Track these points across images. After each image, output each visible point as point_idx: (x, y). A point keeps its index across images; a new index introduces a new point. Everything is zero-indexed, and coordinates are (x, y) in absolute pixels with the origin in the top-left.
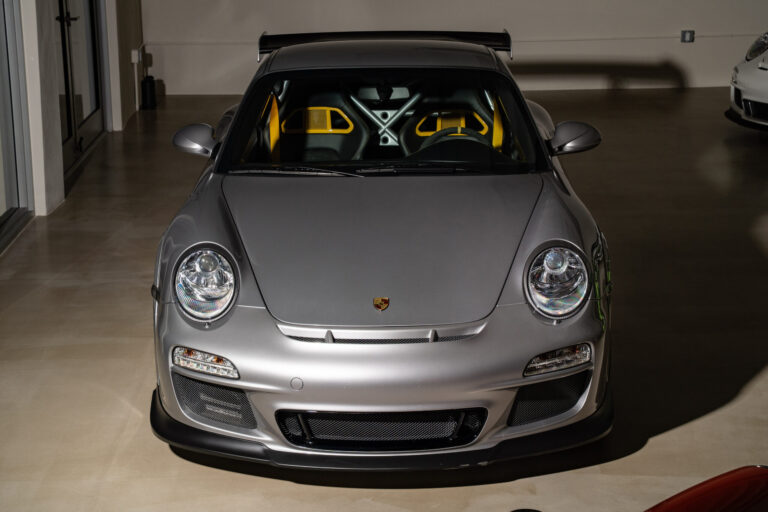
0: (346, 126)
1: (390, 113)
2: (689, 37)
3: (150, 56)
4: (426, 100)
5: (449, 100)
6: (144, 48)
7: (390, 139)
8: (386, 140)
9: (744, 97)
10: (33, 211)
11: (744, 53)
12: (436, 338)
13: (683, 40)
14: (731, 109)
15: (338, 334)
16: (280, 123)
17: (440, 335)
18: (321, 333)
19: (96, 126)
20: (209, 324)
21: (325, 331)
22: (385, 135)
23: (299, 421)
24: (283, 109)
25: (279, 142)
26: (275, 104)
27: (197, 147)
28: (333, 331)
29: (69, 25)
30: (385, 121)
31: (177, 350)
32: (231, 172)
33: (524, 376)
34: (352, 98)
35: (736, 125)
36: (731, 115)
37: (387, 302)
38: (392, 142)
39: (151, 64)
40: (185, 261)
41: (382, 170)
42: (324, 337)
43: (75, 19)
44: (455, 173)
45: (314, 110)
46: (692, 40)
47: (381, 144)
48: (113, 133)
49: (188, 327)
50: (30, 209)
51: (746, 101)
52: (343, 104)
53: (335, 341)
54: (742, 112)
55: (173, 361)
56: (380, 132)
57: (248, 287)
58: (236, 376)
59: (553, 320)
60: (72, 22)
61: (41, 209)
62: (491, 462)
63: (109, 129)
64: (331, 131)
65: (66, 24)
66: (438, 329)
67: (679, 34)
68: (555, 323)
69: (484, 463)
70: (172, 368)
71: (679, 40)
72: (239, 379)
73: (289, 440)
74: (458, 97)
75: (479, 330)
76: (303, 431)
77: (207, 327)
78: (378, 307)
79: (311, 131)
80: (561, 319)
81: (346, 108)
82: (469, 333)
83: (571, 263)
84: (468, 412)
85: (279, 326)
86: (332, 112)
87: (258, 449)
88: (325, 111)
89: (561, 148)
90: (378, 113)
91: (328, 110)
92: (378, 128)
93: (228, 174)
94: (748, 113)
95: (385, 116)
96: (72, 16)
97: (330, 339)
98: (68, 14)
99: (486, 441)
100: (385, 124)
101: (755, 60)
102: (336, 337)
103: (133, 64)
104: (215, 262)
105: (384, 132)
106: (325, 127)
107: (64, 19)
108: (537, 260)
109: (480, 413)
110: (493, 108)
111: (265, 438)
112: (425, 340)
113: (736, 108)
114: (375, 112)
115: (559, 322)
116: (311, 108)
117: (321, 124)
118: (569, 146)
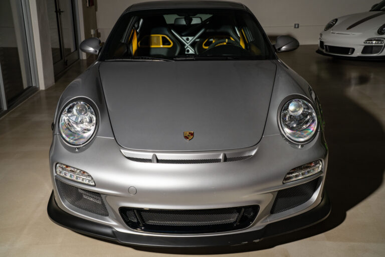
0: (170, 44)
1: (190, 38)
2: (297, 26)
3: (100, 33)
4: (208, 31)
5: (218, 31)
6: (97, 30)
7: (190, 50)
8: (188, 51)
9: (325, 44)
10: (39, 88)
11: (324, 28)
12: (226, 159)
13: (295, 27)
14: (319, 50)
15: (161, 156)
16: (138, 43)
17: (228, 157)
18: (149, 155)
19: (76, 57)
20: (78, 148)
21: (152, 154)
22: (188, 49)
23: (135, 213)
24: (139, 35)
25: (136, 51)
26: (135, 33)
27: (91, 49)
28: (157, 154)
29: (60, 14)
30: (188, 42)
31: (58, 165)
32: (106, 60)
33: (283, 183)
34: (172, 31)
35: (321, 55)
36: (318, 52)
37: (192, 134)
38: (191, 51)
39: (100, 36)
40: (67, 108)
41: (187, 59)
42: (151, 158)
43: (62, 12)
44: (227, 59)
45: (154, 36)
46: (298, 27)
47: (186, 53)
48: (83, 60)
49: (64, 150)
50: (37, 87)
51: (326, 46)
52: (167, 33)
53: (158, 161)
54: (324, 51)
55: (56, 173)
56: (186, 47)
57: (104, 124)
58: (93, 184)
59: (298, 145)
60: (62, 13)
61: (42, 87)
62: (261, 239)
63: (81, 58)
64: (162, 46)
65: (58, 14)
66: (226, 153)
67: (294, 25)
68: (300, 147)
69: (257, 241)
70: (56, 176)
71: (293, 27)
72: (95, 186)
73: (129, 225)
74: (222, 29)
75: (253, 153)
76: (138, 220)
77: (77, 150)
78: (186, 137)
79: (152, 46)
80: (303, 144)
81: (169, 35)
82: (247, 154)
83: (304, 109)
84: (246, 208)
85: (122, 151)
86: (163, 37)
87: (109, 231)
88: (159, 37)
89: (279, 49)
90: (185, 38)
91: (161, 36)
92: (185, 45)
93: (104, 61)
94: (326, 50)
95: (188, 39)
96: (61, 10)
97: (155, 160)
98: (60, 10)
99: (258, 225)
100: (187, 43)
101: (329, 30)
102: (159, 158)
103: (92, 35)
104: (86, 109)
105: (188, 47)
106: (160, 45)
107: (58, 12)
108: (284, 107)
109: (255, 208)
110: (239, 35)
111: (113, 223)
112: (218, 161)
113: (321, 49)
114: (183, 38)
115: (302, 146)
116: (152, 35)
117: (157, 43)
118: (284, 48)
